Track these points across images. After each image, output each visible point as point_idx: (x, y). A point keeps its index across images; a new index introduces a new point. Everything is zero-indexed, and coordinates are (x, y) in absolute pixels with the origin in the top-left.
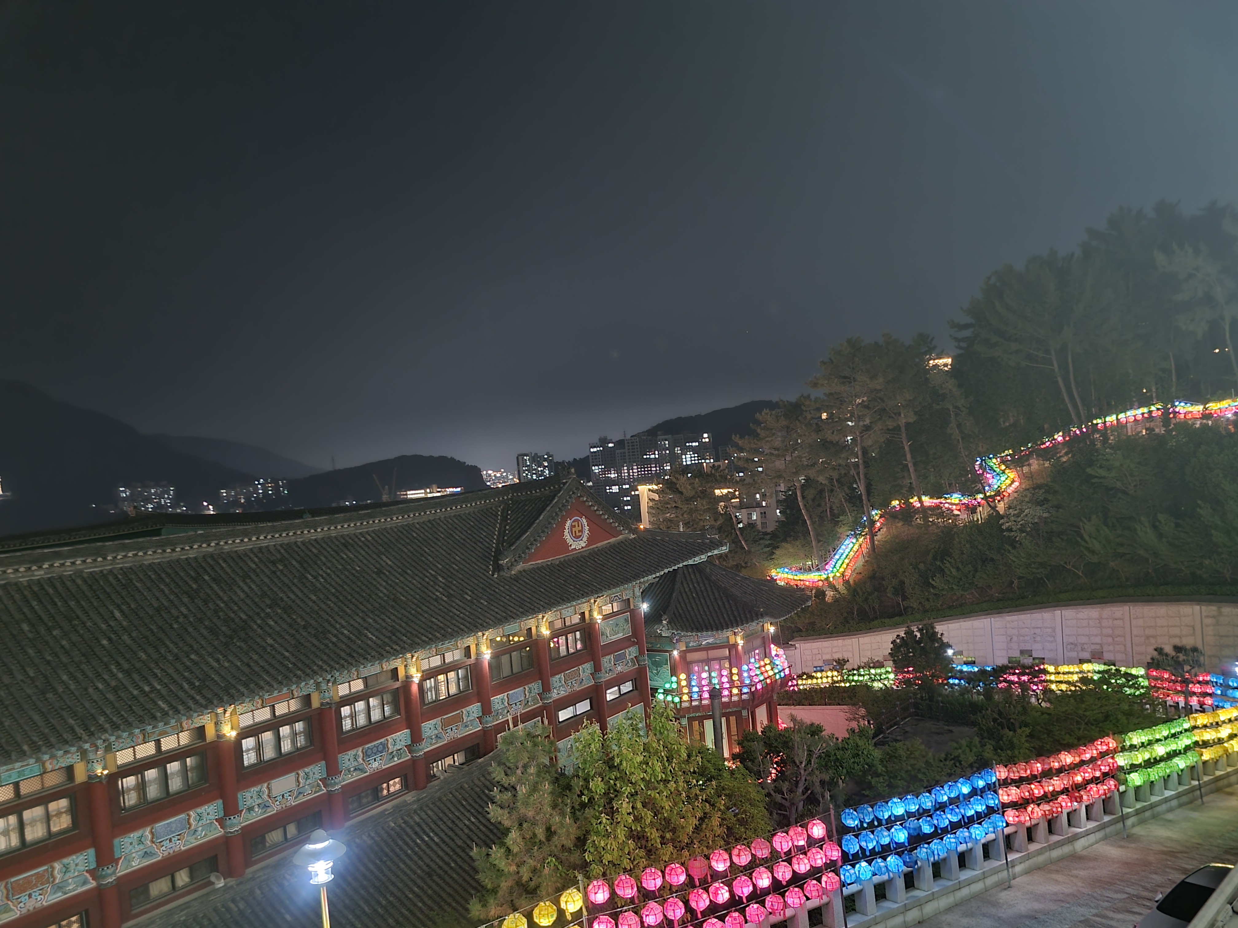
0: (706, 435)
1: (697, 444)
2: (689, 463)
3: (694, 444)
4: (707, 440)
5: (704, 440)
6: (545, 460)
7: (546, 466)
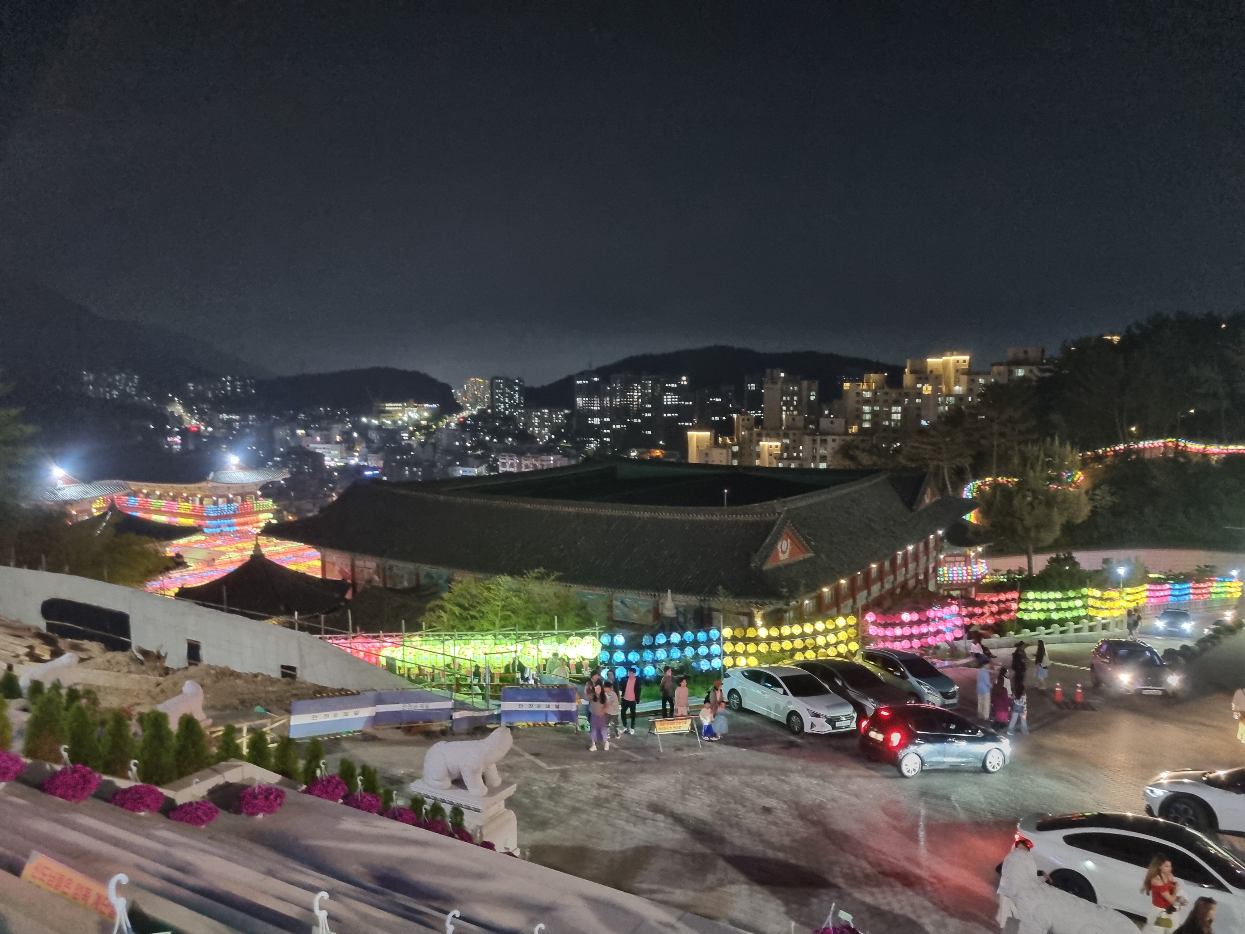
0: (684, 378)
1: (676, 386)
2: (669, 403)
3: (673, 385)
4: (685, 383)
5: (682, 383)
6: (516, 384)
7: (517, 391)
